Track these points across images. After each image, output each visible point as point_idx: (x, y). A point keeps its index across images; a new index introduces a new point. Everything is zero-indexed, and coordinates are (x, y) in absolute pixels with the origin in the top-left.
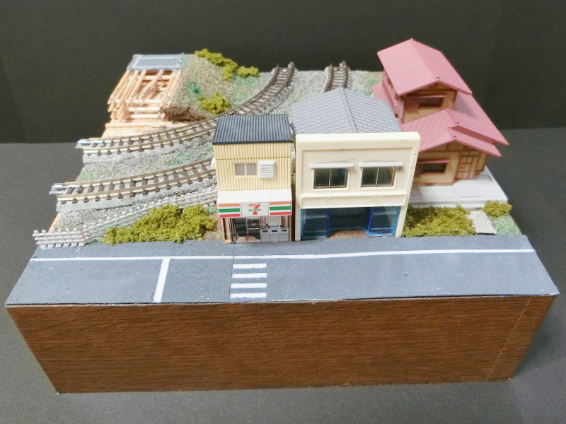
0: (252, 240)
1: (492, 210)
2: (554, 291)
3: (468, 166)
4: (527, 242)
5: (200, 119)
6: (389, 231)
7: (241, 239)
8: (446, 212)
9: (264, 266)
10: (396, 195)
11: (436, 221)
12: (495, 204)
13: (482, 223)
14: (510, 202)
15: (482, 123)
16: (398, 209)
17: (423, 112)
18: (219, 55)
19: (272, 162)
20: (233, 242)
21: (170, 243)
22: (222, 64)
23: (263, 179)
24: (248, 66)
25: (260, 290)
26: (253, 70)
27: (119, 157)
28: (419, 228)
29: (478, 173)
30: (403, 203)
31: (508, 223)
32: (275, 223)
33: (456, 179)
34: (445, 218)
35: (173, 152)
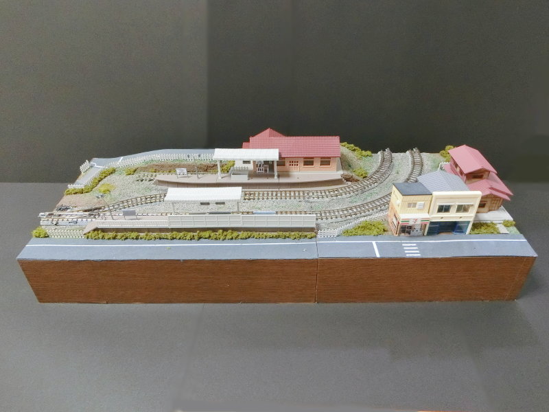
0: (407, 235)
1: (506, 224)
2: (536, 255)
3: (494, 205)
4: (523, 237)
5: (357, 181)
6: (463, 232)
7: (403, 234)
8: (486, 224)
9: (415, 245)
10: (469, 216)
11: (483, 228)
12: (508, 221)
13: (503, 229)
14: (514, 220)
15: (501, 186)
16: (469, 222)
17: (474, 180)
18: (352, 145)
19: (423, 202)
20: (399, 235)
21: (372, 236)
22: (354, 150)
23: (418, 209)
24: (366, 150)
25: (417, 253)
26: (369, 153)
27: (327, 199)
28: (476, 231)
29: (498, 208)
30: (472, 220)
31: (514, 230)
32: (418, 228)
33: (490, 210)
34: (486, 227)
35: (351, 197)
